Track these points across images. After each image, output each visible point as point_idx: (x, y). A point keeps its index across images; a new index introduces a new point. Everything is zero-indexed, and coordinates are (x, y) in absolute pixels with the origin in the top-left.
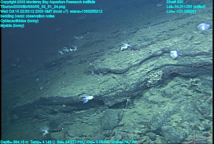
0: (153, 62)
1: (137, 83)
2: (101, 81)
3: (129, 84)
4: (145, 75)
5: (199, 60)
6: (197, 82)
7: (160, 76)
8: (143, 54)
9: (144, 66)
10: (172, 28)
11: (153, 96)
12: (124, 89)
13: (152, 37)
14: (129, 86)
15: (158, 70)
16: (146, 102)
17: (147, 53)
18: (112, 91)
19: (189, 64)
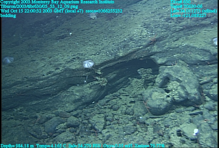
5: (16, 89)
6: (21, 110)
19: (9, 96)
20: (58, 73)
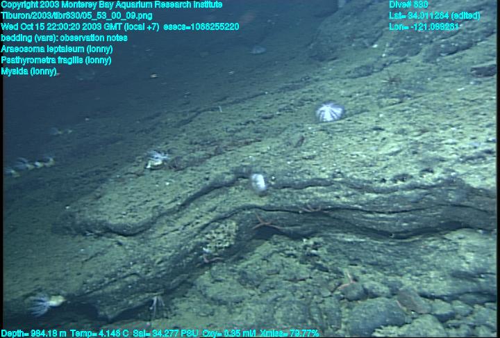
0: (215, 199)
1: (175, 257)
2: (87, 255)
3: (155, 260)
4: (195, 235)
5: (312, 197)
6: (316, 246)
7: (229, 235)
8: (191, 183)
9: (193, 211)
10: (267, 113)
11: (219, 283)
12: (143, 273)
13: (221, 136)
14: (155, 265)
15: (227, 220)
16: (202, 301)
17: (199, 180)
18: (113, 279)
19: (292, 207)
20: (423, 186)
